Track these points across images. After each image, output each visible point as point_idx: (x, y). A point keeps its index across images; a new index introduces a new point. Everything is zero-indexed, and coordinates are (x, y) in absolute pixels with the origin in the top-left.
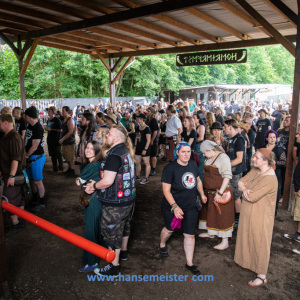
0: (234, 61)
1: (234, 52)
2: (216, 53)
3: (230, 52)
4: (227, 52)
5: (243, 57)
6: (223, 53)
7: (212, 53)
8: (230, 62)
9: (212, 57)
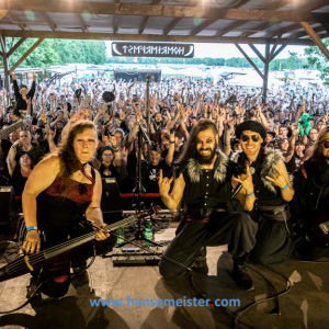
0: (181, 56)
4: (174, 46)
5: (190, 52)
6: (170, 46)
7: (158, 45)
8: (178, 56)
9: (158, 50)
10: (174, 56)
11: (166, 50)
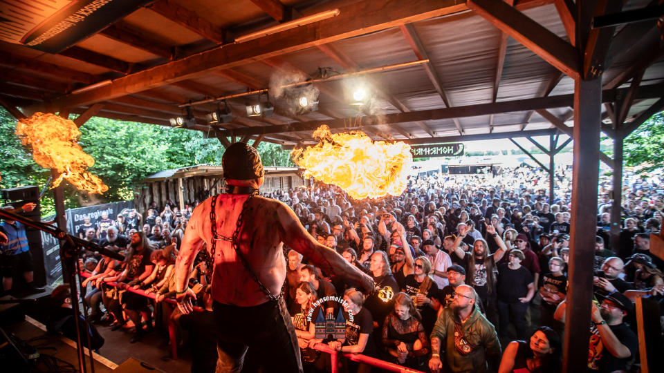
0: (451, 154)
1: (450, 145)
2: (431, 147)
3: (447, 146)
4: (443, 146)
5: (460, 151)
6: (439, 146)
7: (427, 147)
8: (447, 155)
9: (428, 151)
10: (444, 155)
11: (435, 151)
